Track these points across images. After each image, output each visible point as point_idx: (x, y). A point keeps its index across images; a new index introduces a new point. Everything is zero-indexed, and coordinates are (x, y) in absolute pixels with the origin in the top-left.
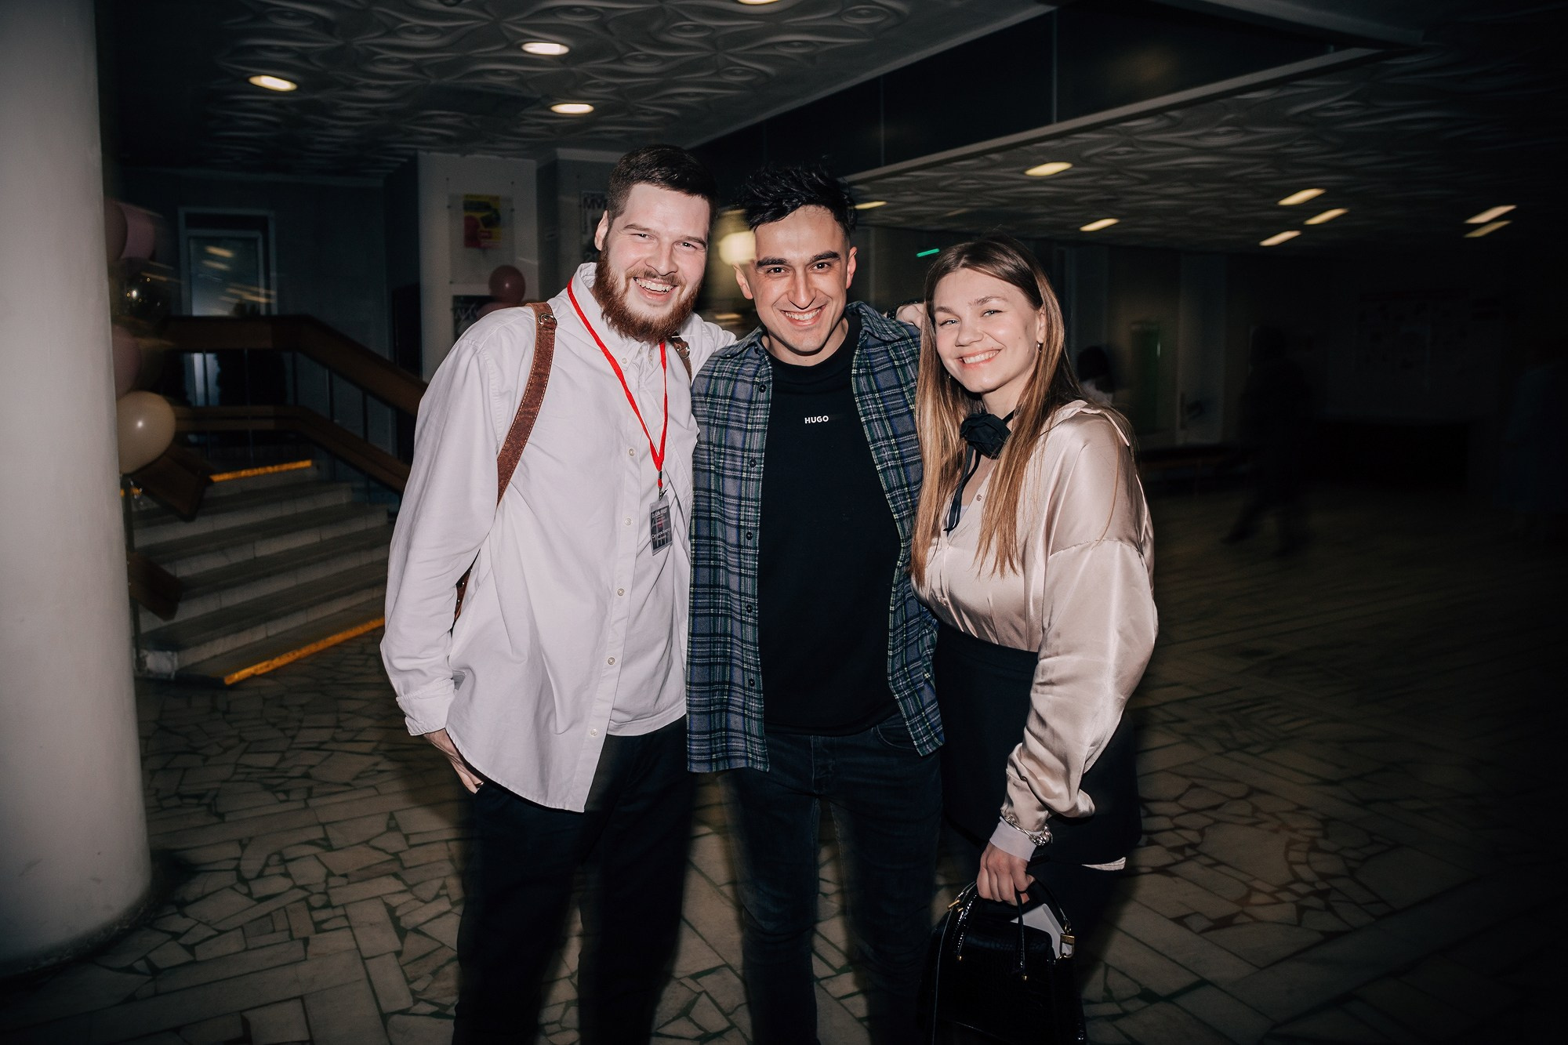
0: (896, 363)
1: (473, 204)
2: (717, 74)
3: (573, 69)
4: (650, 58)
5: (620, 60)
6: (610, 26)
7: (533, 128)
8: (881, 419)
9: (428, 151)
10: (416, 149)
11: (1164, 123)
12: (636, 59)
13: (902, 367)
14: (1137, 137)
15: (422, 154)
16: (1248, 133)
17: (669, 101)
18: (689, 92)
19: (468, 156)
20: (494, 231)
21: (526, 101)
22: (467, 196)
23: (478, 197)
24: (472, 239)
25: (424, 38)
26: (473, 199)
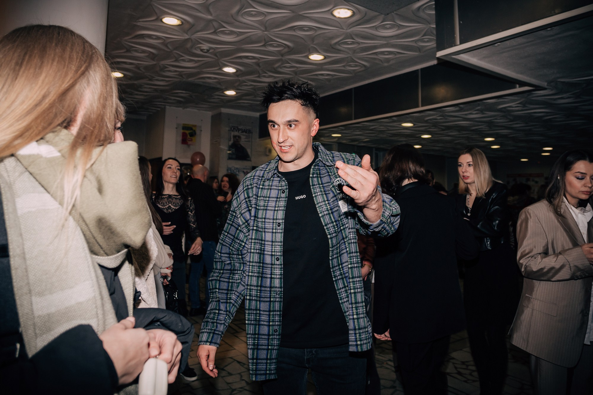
0: (330, 174)
1: (185, 127)
3: (240, 79)
5: (259, 76)
6: (260, 64)
8: (322, 194)
9: (170, 106)
10: (165, 105)
11: (457, 109)
12: (264, 76)
14: (449, 114)
15: (167, 107)
19: (185, 109)
20: (193, 138)
21: (218, 89)
22: (184, 124)
23: (188, 125)
24: (184, 141)
25: (187, 63)
26: (186, 126)
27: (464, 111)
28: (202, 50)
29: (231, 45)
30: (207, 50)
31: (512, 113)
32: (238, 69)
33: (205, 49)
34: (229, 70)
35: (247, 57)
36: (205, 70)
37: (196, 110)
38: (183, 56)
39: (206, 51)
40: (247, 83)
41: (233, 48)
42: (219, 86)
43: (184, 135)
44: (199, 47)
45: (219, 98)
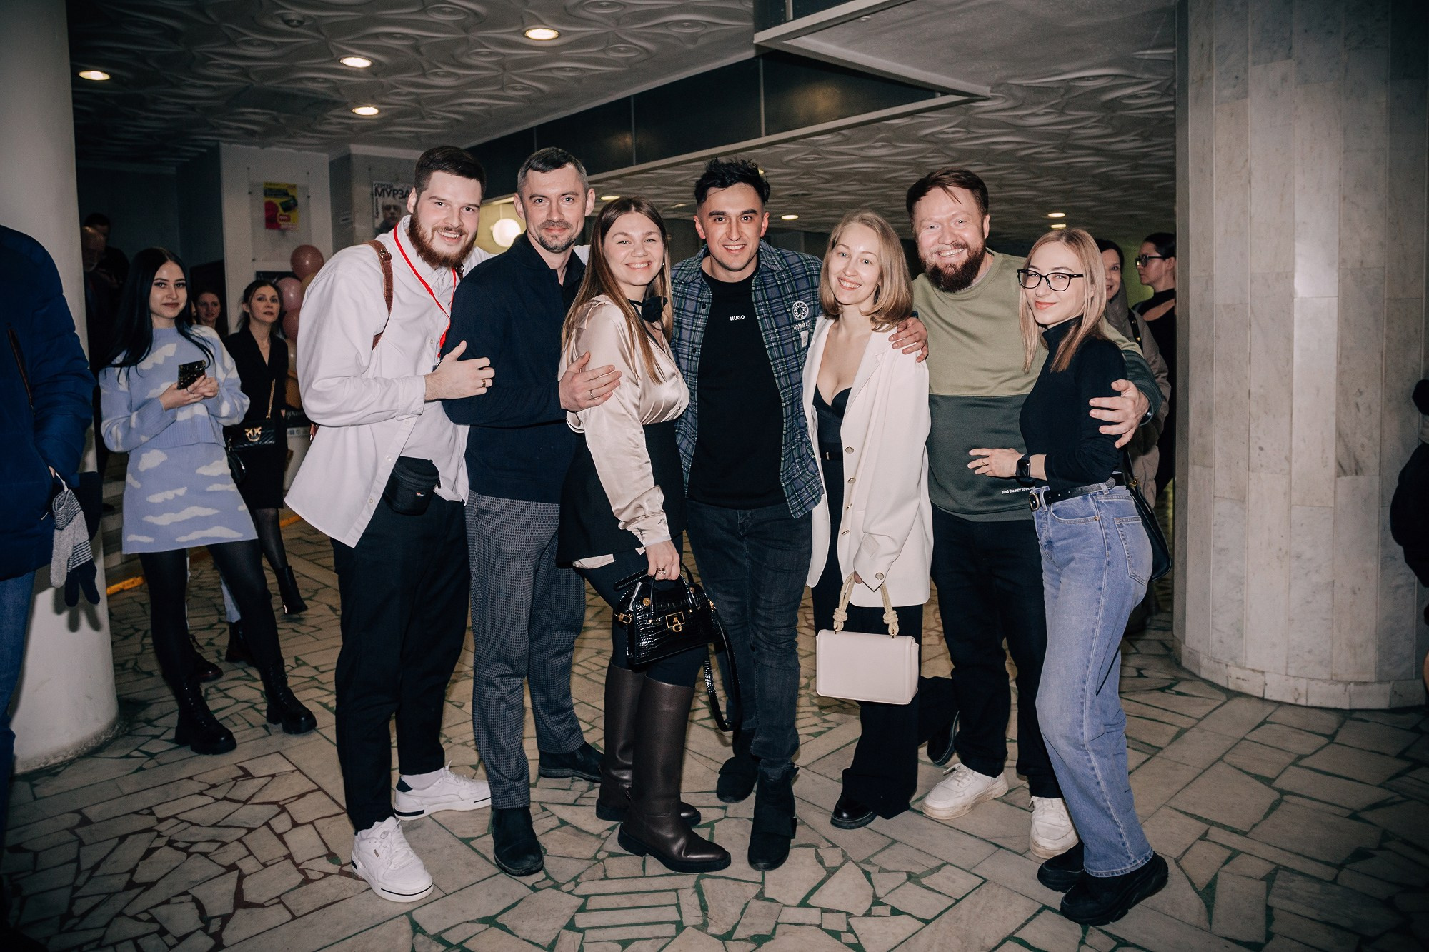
0: (779, 282)
1: (271, 191)
2: (502, 89)
3: (382, 80)
4: (448, 75)
5: (424, 75)
6: (422, 49)
7: (333, 126)
8: (769, 317)
9: (230, 143)
10: (218, 141)
11: (839, 138)
12: (436, 74)
13: (783, 284)
14: (821, 148)
15: (223, 145)
16: (896, 147)
17: (457, 109)
18: (476, 102)
19: (267, 149)
20: (292, 214)
21: (336, 104)
22: (266, 184)
23: (277, 184)
24: (272, 221)
25: (259, 49)
26: (272, 187)
27: (856, 143)
28: (287, 22)
29: (352, 11)
30: (298, 21)
31: (952, 145)
32: (376, 60)
33: (292, 21)
34: (357, 62)
35: (390, 35)
36: (300, 63)
37: (291, 150)
38: (245, 35)
39: (295, 23)
40: (398, 88)
41: (357, 18)
42: (336, 97)
43: (270, 208)
44: (281, 17)
45: (340, 123)
